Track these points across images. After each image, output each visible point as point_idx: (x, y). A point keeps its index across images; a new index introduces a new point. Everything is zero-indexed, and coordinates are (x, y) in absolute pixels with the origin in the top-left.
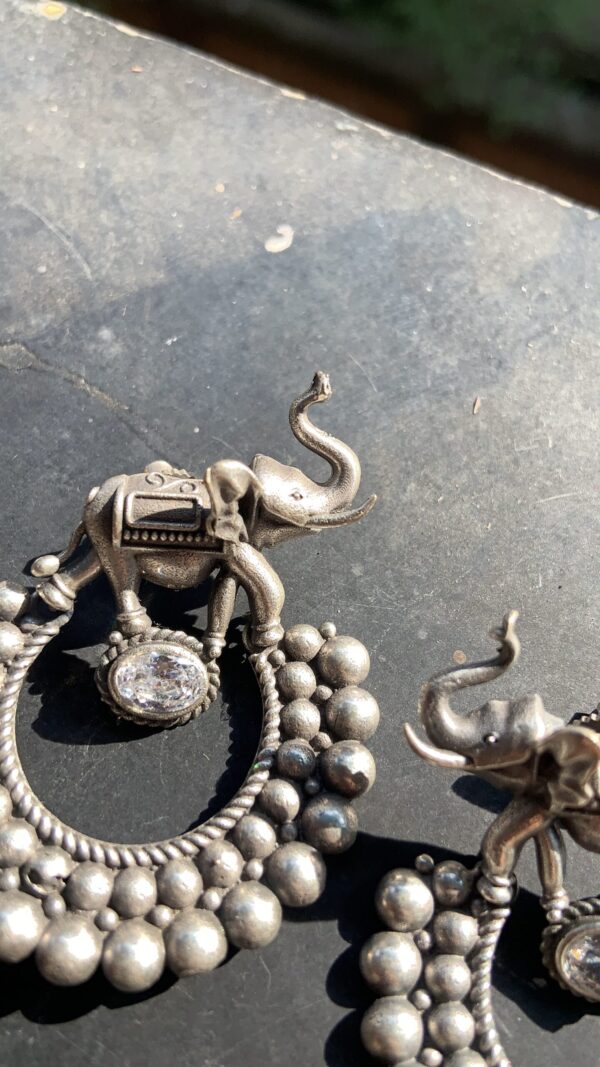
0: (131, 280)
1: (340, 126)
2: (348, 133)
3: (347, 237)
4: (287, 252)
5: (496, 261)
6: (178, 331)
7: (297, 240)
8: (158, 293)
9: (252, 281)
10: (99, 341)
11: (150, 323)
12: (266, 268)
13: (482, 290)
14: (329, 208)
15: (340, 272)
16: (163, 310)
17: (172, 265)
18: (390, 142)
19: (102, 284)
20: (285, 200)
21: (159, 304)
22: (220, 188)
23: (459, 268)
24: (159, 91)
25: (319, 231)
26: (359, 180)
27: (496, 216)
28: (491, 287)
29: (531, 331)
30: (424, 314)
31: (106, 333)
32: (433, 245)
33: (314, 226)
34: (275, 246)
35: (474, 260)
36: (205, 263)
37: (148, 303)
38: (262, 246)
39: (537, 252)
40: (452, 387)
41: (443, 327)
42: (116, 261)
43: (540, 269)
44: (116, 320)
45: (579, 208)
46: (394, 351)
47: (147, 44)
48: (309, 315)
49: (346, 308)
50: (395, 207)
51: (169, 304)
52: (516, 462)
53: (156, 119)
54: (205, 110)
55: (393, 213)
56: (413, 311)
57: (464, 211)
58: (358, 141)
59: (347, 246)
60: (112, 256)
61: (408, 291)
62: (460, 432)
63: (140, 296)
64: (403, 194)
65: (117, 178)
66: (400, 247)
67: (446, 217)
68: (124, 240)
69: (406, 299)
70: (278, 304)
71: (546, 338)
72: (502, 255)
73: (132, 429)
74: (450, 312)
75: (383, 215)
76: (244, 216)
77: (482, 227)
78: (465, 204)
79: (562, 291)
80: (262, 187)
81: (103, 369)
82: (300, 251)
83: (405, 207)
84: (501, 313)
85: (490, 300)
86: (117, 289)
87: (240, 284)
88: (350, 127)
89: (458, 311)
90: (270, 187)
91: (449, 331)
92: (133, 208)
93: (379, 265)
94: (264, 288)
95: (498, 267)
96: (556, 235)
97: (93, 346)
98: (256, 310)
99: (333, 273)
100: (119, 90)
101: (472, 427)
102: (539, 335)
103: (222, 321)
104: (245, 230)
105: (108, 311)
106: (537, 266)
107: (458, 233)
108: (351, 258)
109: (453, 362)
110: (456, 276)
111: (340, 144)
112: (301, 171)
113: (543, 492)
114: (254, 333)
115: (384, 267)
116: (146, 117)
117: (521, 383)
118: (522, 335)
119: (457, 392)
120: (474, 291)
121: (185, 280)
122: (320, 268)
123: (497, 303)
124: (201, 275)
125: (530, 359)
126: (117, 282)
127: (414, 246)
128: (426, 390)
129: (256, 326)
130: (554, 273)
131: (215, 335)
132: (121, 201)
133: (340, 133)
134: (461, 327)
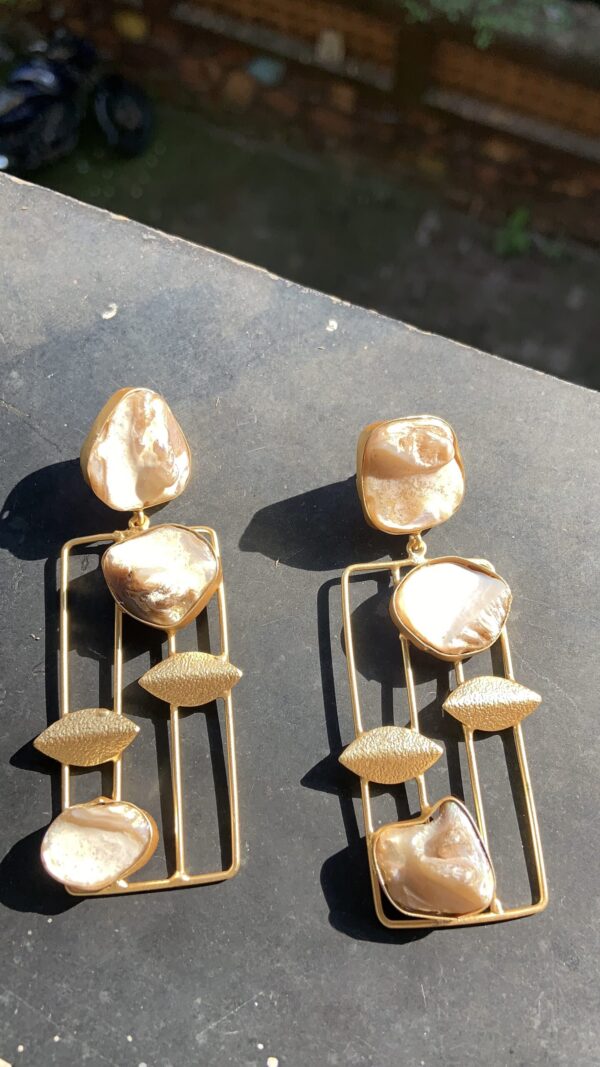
0: (27, 342)
1: (145, 237)
2: (149, 241)
3: (148, 308)
4: (113, 318)
5: (233, 317)
6: (55, 369)
7: (120, 311)
8: (42, 349)
9: (94, 337)
10: (11, 379)
11: (39, 366)
12: (103, 329)
13: (224, 334)
14: (138, 289)
15: (144, 329)
16: (45, 358)
17: (49, 332)
18: (174, 245)
19: (11, 345)
20: (112, 287)
21: (43, 354)
22: (75, 282)
23: (212, 321)
24: (38, 221)
25: (133, 305)
26: (156, 271)
27: (234, 288)
28: (229, 333)
29: (250, 357)
30: (191, 351)
31: (14, 374)
32: (197, 309)
33: (130, 302)
34: (107, 315)
35: (220, 316)
36: (68, 329)
37: (37, 355)
38: (100, 317)
39: (256, 309)
40: (204, 392)
41: (201, 358)
42: (18, 331)
43: (256, 321)
44: (19, 366)
45: (283, 279)
46: (173, 373)
47: (29, 190)
48: (126, 356)
49: (147, 350)
50: (176, 286)
51: (48, 355)
52: (237, 431)
53: (36, 240)
54: (66, 232)
55: (175, 291)
56: (185, 349)
57: (215, 286)
58: (155, 245)
59: (148, 313)
60: (15, 329)
61: (183, 338)
62: (208, 417)
63: (33, 351)
64: (181, 278)
65: (16, 280)
66: (178, 312)
67: (205, 291)
68: (22, 318)
69: (180, 342)
70: (109, 350)
71: (257, 361)
72: (236, 312)
73: (31, 427)
74: (206, 349)
75: (170, 293)
76: (88, 298)
77: (226, 296)
78: (217, 282)
79: (268, 332)
80: (99, 280)
81: (14, 394)
82: (122, 317)
83: (182, 286)
84: (234, 347)
85: (228, 340)
86: (19, 348)
87: (88, 340)
88: (150, 237)
89: (210, 348)
90: (103, 279)
91: (204, 359)
92: (26, 298)
93: (166, 322)
94: (102, 341)
95: (233, 320)
96: (267, 298)
97: (7, 382)
98: (96, 355)
99: (140, 330)
100: (15, 224)
101: (214, 415)
102: (254, 359)
103: (78, 363)
104: (90, 307)
105: (15, 361)
106: (255, 318)
107: (212, 300)
108: (150, 319)
109: (205, 378)
110: (210, 327)
111: (146, 248)
112: (122, 268)
113: (250, 446)
114: (96, 367)
115: (169, 324)
116: (31, 239)
117: (242, 387)
118: (245, 360)
119: (208, 396)
120: (219, 335)
121: (57, 340)
122: (132, 327)
123: (232, 342)
124: (66, 336)
125: (248, 374)
126: (19, 344)
127: (186, 312)
128: (191, 395)
129: (96, 364)
130: (265, 322)
131: (74, 370)
132: (19, 294)
133: (145, 240)
134: (211, 358)
